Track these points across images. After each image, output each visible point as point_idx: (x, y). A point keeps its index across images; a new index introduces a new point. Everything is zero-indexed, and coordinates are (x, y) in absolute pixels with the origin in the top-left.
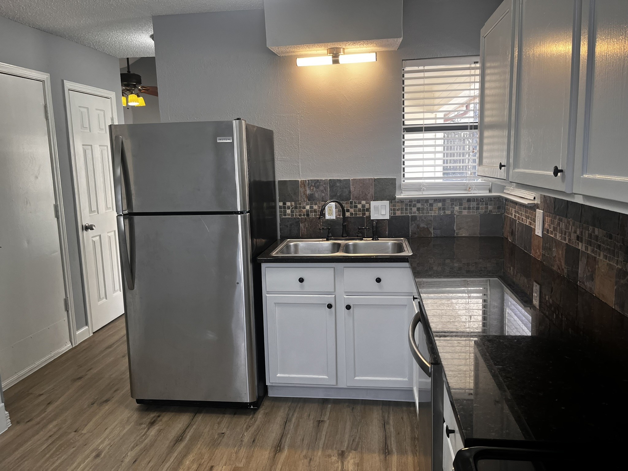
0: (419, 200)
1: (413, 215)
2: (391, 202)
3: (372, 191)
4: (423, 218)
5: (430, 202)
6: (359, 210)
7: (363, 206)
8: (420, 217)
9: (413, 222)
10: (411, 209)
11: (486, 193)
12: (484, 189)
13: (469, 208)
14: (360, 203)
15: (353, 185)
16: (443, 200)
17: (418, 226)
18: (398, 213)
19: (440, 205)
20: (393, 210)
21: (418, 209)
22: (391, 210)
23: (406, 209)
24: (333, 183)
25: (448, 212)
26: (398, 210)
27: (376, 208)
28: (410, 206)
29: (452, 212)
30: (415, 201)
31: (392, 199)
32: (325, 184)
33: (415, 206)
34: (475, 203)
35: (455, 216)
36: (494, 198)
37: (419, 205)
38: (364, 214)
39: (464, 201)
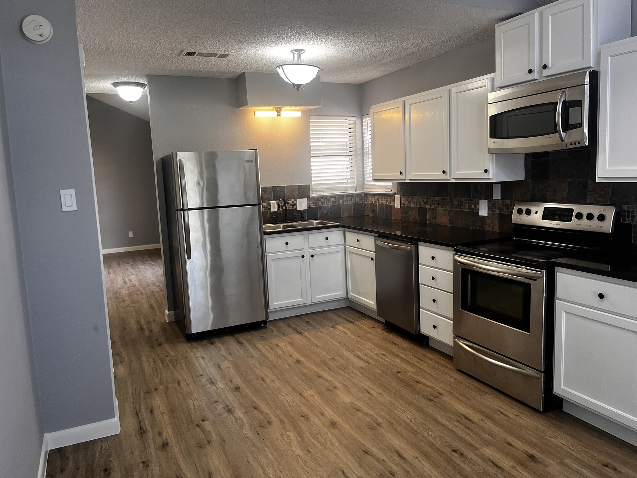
0: (322, 197)
1: (319, 206)
2: (308, 199)
3: (297, 193)
4: (325, 208)
5: (328, 198)
6: (291, 205)
7: (293, 202)
8: (324, 207)
9: (320, 210)
10: (318, 203)
11: (354, 192)
12: (353, 190)
13: (347, 201)
14: (291, 201)
15: (286, 189)
16: (334, 197)
17: (323, 212)
18: (312, 206)
19: (333, 199)
20: (309, 204)
21: (322, 202)
22: (308, 204)
23: (316, 203)
24: (274, 188)
25: (337, 203)
26: (312, 204)
27: (300, 203)
28: (318, 201)
29: (339, 203)
30: (320, 198)
31: (308, 197)
32: (270, 189)
33: (320, 201)
34: (350, 197)
35: (341, 205)
36: (359, 194)
37: (322, 200)
38: (293, 207)
39: (344, 197)
